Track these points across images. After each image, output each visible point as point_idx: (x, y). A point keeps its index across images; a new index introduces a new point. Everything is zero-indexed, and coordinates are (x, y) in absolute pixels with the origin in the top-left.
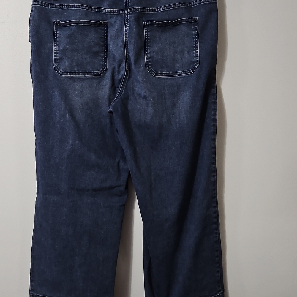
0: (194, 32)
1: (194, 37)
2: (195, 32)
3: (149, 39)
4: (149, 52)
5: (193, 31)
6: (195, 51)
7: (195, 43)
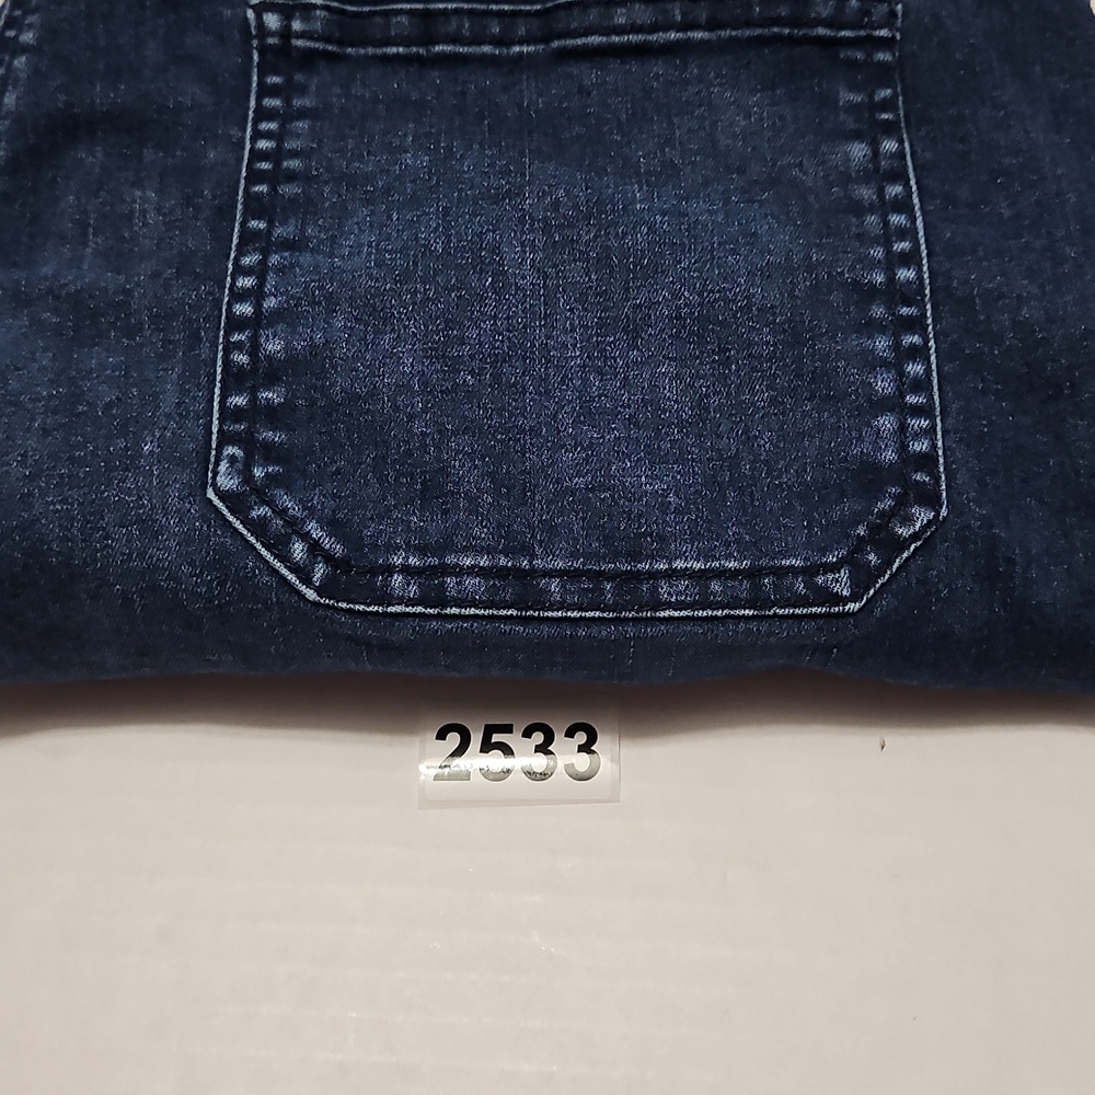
0: (858, 151)
1: (866, 193)
2: (876, 153)
3: (291, 177)
4: (270, 303)
5: (857, 136)
6: (881, 344)
7: (878, 253)
